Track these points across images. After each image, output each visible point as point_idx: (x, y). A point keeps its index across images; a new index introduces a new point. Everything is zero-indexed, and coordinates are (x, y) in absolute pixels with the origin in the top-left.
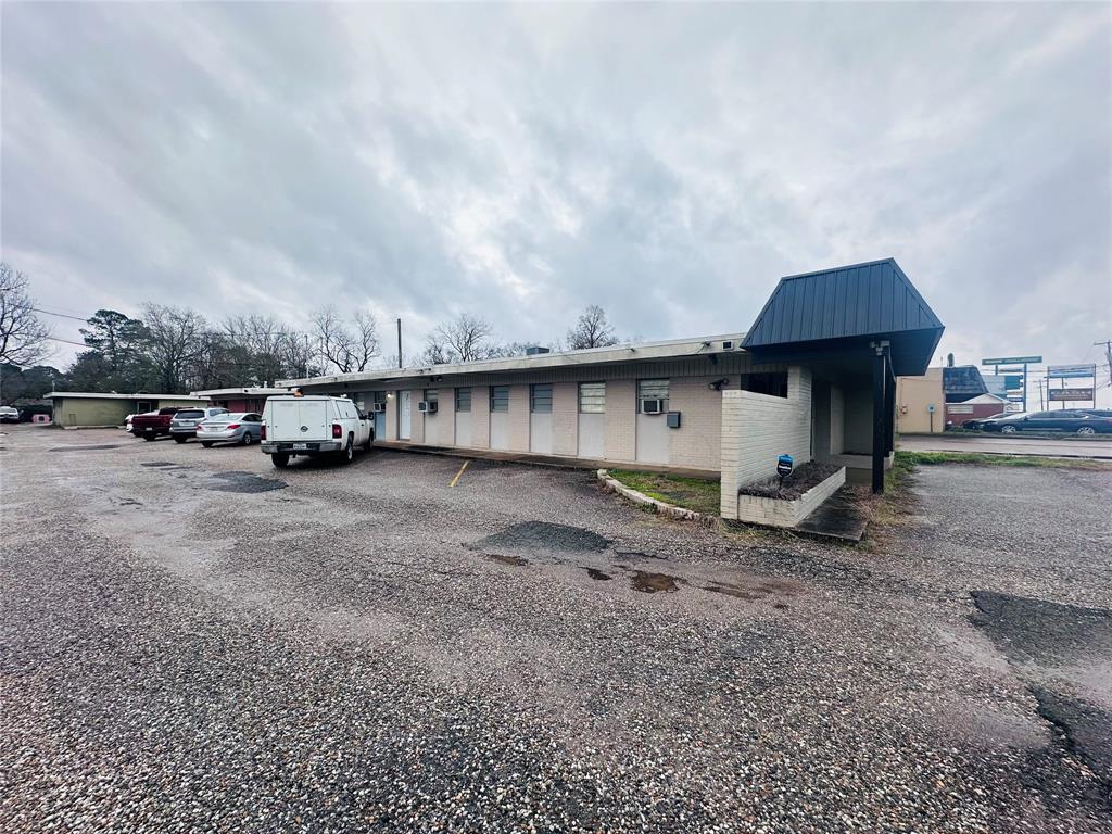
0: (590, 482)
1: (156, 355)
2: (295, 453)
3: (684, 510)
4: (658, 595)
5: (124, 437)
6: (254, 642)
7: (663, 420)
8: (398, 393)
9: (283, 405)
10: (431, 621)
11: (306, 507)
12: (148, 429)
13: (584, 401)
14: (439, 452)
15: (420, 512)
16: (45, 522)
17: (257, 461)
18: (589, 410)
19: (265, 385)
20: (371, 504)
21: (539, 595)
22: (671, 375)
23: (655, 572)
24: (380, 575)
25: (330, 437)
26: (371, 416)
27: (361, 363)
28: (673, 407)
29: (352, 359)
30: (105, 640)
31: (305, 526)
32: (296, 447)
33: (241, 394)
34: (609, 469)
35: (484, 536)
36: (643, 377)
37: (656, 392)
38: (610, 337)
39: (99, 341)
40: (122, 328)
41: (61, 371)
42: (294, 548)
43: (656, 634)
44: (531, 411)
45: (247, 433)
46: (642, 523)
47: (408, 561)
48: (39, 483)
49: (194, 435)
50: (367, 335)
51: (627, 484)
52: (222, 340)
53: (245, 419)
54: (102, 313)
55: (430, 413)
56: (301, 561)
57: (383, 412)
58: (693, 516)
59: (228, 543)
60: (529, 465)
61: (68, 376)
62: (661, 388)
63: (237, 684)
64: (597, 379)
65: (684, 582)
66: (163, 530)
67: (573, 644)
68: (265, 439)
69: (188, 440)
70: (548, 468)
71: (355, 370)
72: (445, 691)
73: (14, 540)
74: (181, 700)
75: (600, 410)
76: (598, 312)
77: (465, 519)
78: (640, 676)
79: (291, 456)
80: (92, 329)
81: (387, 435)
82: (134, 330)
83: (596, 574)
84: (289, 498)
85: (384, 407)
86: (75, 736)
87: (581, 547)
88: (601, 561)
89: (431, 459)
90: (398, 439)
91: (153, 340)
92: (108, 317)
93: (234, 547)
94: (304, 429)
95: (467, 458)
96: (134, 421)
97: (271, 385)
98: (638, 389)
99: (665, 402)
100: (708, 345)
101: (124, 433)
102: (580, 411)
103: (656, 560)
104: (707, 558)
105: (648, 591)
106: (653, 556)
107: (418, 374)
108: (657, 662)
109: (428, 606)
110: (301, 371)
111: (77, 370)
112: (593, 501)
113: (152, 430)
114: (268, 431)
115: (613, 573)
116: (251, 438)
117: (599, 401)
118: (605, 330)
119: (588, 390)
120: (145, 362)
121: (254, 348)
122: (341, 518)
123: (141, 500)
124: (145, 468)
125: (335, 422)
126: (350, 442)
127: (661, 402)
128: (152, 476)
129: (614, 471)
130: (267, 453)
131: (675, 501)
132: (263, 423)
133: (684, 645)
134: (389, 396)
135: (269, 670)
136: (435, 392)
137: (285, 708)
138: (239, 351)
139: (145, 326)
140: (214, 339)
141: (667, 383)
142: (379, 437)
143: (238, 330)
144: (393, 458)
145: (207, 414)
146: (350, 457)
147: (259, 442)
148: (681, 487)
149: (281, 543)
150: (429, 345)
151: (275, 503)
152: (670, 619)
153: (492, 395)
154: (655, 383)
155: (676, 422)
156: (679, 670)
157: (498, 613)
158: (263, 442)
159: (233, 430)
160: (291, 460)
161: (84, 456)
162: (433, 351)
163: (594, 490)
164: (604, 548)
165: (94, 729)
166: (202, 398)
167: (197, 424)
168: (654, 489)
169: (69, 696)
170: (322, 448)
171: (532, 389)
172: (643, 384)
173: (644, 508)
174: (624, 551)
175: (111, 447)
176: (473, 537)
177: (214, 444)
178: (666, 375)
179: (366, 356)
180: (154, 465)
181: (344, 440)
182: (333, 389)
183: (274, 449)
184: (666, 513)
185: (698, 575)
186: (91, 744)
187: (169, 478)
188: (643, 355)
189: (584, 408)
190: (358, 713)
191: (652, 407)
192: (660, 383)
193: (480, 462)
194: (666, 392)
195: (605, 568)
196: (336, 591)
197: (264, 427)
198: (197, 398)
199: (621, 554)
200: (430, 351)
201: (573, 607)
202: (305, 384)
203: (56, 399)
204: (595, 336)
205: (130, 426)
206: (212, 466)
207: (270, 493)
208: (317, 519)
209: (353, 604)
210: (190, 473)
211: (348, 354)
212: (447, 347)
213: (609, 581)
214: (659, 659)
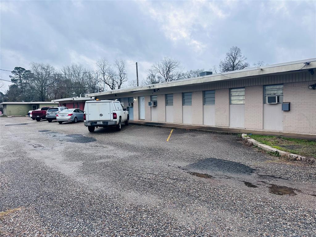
0: (238, 140)
1: (37, 85)
2: (97, 126)
3: (296, 155)
4: (285, 196)
5: (28, 120)
6: (101, 202)
7: (279, 107)
8: (139, 98)
9: (92, 105)
10: (172, 199)
11: (106, 149)
12: (38, 116)
13: (232, 98)
14: (159, 125)
15: (156, 152)
16: (13, 153)
17: (82, 129)
18: (235, 103)
19: (81, 96)
20: (133, 148)
21: (221, 191)
22: (284, 82)
23: (282, 185)
24: (145, 178)
25: (112, 118)
26: (128, 109)
27: (119, 84)
28: (286, 99)
29: (115, 83)
30: (49, 197)
31: (108, 157)
32: (98, 123)
33: (71, 101)
34: (248, 134)
35: (188, 164)
36: (267, 84)
37: (275, 92)
38: (243, 63)
39: (16, 80)
40: (24, 74)
41: (4, 94)
42: (107, 166)
43: (287, 214)
44: (204, 105)
45: (76, 117)
46: (271, 161)
47: (156, 173)
48: (7, 138)
49: (55, 119)
50: (121, 71)
51: (260, 142)
52: (62, 77)
53: (75, 111)
54: (17, 68)
55: (153, 106)
56: (111, 171)
57: (132, 107)
58: (301, 159)
59: (80, 163)
60: (204, 131)
61: (6, 95)
62: (279, 89)
63: (100, 217)
64: (240, 86)
65: (300, 191)
66: (54, 157)
67: (242, 215)
68: (85, 120)
69: (53, 121)
70: (214, 133)
71: (117, 88)
72: (185, 228)
73: (6, 159)
74: (82, 220)
75: (242, 102)
76: (237, 51)
77: (178, 156)
78: (280, 232)
79: (96, 127)
80: (13, 75)
81: (134, 118)
82: (28, 75)
83: (249, 184)
84: (98, 145)
85: (132, 105)
86: (51, 229)
87: (239, 171)
88: (252, 178)
89: (155, 128)
90: (139, 119)
91: (35, 79)
92: (19, 70)
93: (82, 165)
94: (101, 115)
95: (172, 128)
96: (33, 113)
97: (83, 96)
98: (264, 91)
99: (280, 97)
100: (308, 64)
101: (28, 118)
102: (230, 103)
103: (281, 180)
104: (312, 180)
105: (279, 194)
106: (279, 178)
107: (148, 88)
108: (289, 227)
109: (169, 193)
110: (94, 89)
111: (9, 92)
112: (241, 149)
113: (39, 117)
114: (87, 116)
115: (258, 185)
116: (78, 120)
117: (242, 98)
118: (240, 60)
119: (234, 92)
120: (32, 88)
121: (74, 79)
122: (121, 154)
123: (43, 145)
124: (40, 133)
125: (114, 112)
126: (120, 121)
127: (278, 97)
128: (44, 136)
129: (251, 134)
130: (87, 126)
131: (290, 150)
132: (85, 113)
133: (303, 221)
134: (135, 99)
135: (111, 213)
136: (156, 97)
137: (121, 228)
138: (68, 81)
139: (32, 72)
140: (58, 76)
141: (282, 86)
142: (130, 119)
143: (67, 73)
144: (139, 128)
145: (59, 110)
146: (120, 128)
147: (83, 121)
148: (292, 143)
149: (101, 164)
150: (149, 74)
151: (94, 147)
152: (293, 208)
153: (183, 97)
154: (275, 87)
155: (288, 108)
156: (302, 232)
157: (202, 198)
158: (85, 121)
159: (70, 116)
160: (96, 129)
161: (18, 128)
162: (151, 77)
163: (241, 144)
164: (252, 172)
165: (56, 227)
166: (56, 103)
167: (56, 114)
168: (276, 144)
169: (44, 215)
170: (109, 124)
171: (204, 93)
172: (267, 88)
173: (271, 153)
174: (263, 174)
175: (25, 124)
176: (184, 164)
177: (63, 123)
178: (281, 82)
179: (121, 81)
180: (43, 131)
181: (117, 120)
182: (111, 97)
183: (89, 124)
184: (285, 156)
185: (307, 188)
186: (56, 232)
187: (50, 136)
188: (268, 72)
189: (233, 102)
190: (150, 233)
191: (272, 100)
192: (278, 87)
193: (179, 130)
194: (281, 92)
195: (254, 182)
196: (128, 184)
197: (85, 114)
198: (54, 103)
199: (261, 176)
200: (149, 77)
201: (240, 198)
202: (98, 95)
203: (4, 105)
204: (235, 63)
205: (31, 115)
206: (65, 132)
207: (90, 143)
208: (112, 154)
209: (137, 190)
210: (57, 135)
211: (113, 81)
212: (158, 74)
213: (256, 188)
214: (290, 225)
